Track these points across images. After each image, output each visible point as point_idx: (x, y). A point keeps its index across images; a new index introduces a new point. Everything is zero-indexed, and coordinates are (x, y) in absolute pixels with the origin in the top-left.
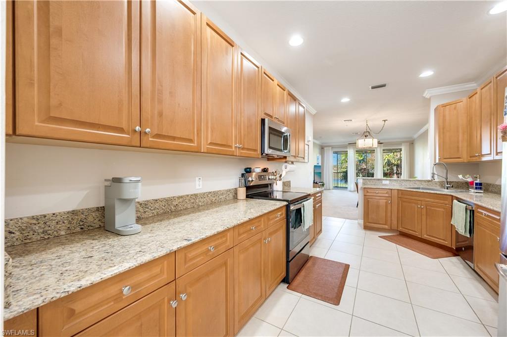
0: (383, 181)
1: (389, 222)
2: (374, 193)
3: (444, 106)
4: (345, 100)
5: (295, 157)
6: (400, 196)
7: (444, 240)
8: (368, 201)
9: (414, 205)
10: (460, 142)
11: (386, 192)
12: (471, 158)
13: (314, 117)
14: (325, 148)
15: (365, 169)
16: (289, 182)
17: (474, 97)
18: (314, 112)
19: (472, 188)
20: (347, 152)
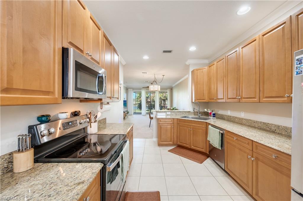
0: (167, 112)
1: (173, 140)
2: (164, 121)
3: (197, 70)
4: (146, 57)
5: (110, 98)
6: (178, 122)
7: (202, 149)
8: (161, 127)
9: (186, 128)
10: (205, 91)
11: (171, 120)
12: (210, 100)
13: (124, 66)
14: (129, 89)
15: (149, 102)
16: (105, 119)
17: (212, 67)
18: (124, 63)
19: (211, 116)
20: (141, 92)
